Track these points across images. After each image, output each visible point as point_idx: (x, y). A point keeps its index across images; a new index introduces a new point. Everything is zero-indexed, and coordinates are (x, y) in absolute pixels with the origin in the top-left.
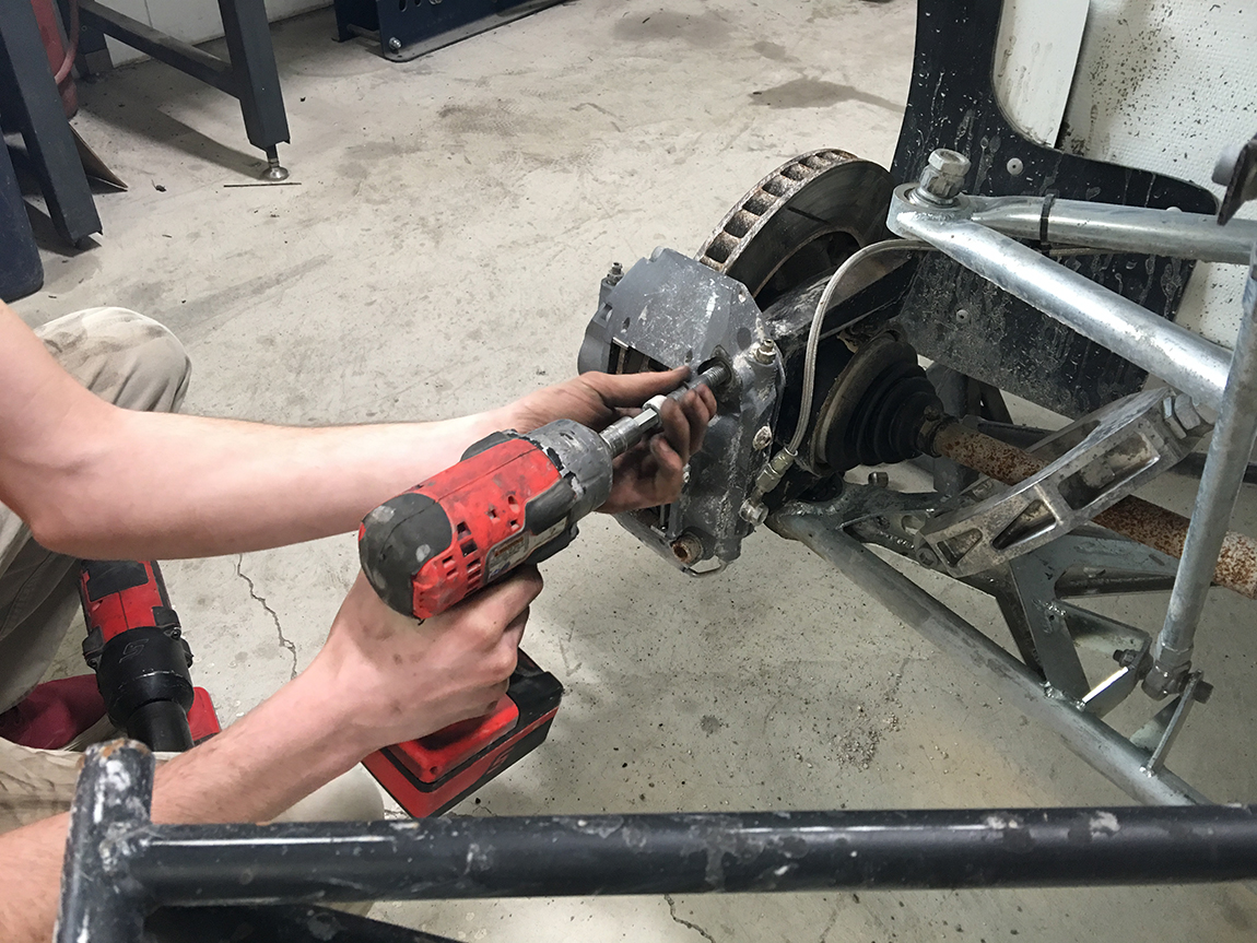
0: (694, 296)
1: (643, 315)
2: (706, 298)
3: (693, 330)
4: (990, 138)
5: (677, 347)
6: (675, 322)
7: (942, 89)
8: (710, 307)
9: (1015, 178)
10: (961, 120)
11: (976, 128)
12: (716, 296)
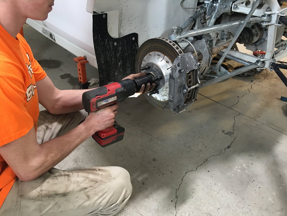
0: (190, 58)
1: (188, 66)
2: (191, 56)
3: (194, 61)
4: (111, 42)
5: (194, 65)
6: (191, 62)
7: (100, 38)
8: (192, 57)
9: (116, 46)
10: (105, 41)
11: (108, 41)
12: (191, 55)
